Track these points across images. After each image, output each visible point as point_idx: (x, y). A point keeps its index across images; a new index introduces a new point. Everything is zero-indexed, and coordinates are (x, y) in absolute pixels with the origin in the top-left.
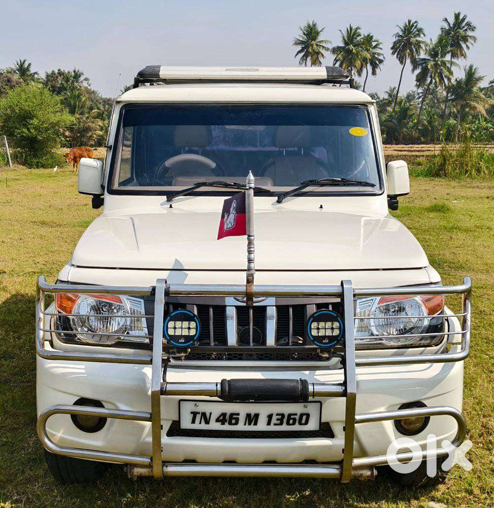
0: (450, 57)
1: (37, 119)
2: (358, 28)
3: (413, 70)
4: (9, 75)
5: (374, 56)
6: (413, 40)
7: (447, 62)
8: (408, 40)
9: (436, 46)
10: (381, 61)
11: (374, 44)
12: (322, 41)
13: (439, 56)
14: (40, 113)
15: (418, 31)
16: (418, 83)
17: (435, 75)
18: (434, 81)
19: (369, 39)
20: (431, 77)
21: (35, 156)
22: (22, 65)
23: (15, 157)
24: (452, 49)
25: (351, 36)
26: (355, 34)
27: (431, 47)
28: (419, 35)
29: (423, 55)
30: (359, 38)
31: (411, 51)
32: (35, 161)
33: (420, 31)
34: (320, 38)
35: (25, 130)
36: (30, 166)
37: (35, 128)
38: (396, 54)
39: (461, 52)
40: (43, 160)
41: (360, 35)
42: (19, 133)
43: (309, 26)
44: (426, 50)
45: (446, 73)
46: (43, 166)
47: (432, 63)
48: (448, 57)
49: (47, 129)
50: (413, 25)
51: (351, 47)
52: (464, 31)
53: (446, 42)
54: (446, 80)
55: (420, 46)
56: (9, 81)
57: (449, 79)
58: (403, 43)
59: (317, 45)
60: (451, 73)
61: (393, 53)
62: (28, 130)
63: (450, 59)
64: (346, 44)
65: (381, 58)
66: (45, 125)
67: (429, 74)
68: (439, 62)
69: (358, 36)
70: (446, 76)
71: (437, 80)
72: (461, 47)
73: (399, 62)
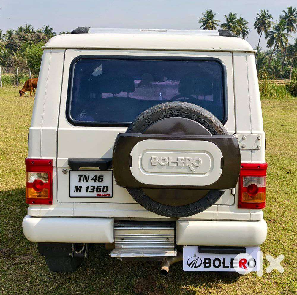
0: (287, 31)
2: (235, 14)
3: (266, 38)
4: (39, 34)
5: (244, 29)
6: (266, 21)
7: (285, 34)
8: (263, 21)
9: (279, 25)
10: (247, 32)
11: (244, 23)
12: (215, 21)
13: (281, 31)
15: (269, 16)
16: (269, 45)
17: (278, 41)
18: (277, 44)
19: (241, 20)
20: (276, 42)
22: (47, 28)
24: (288, 27)
25: (231, 18)
26: (233, 17)
27: (276, 25)
28: (269, 18)
29: (272, 30)
30: (236, 20)
31: (265, 27)
33: (270, 16)
34: (214, 19)
38: (257, 29)
39: (293, 29)
41: (236, 18)
42: (38, 68)
43: (208, 12)
44: (273, 27)
45: (284, 40)
47: (277, 34)
48: (286, 31)
50: (266, 13)
51: (231, 24)
52: (294, 17)
53: (284, 23)
54: (284, 44)
55: (270, 25)
56: (38, 37)
57: (286, 44)
58: (260, 23)
59: (212, 22)
60: (287, 40)
61: (255, 28)
63: (287, 33)
64: (229, 22)
65: (248, 30)
67: (275, 40)
68: (281, 34)
69: (235, 18)
70: (284, 42)
71: (279, 44)
72: (293, 26)
73: (258, 33)
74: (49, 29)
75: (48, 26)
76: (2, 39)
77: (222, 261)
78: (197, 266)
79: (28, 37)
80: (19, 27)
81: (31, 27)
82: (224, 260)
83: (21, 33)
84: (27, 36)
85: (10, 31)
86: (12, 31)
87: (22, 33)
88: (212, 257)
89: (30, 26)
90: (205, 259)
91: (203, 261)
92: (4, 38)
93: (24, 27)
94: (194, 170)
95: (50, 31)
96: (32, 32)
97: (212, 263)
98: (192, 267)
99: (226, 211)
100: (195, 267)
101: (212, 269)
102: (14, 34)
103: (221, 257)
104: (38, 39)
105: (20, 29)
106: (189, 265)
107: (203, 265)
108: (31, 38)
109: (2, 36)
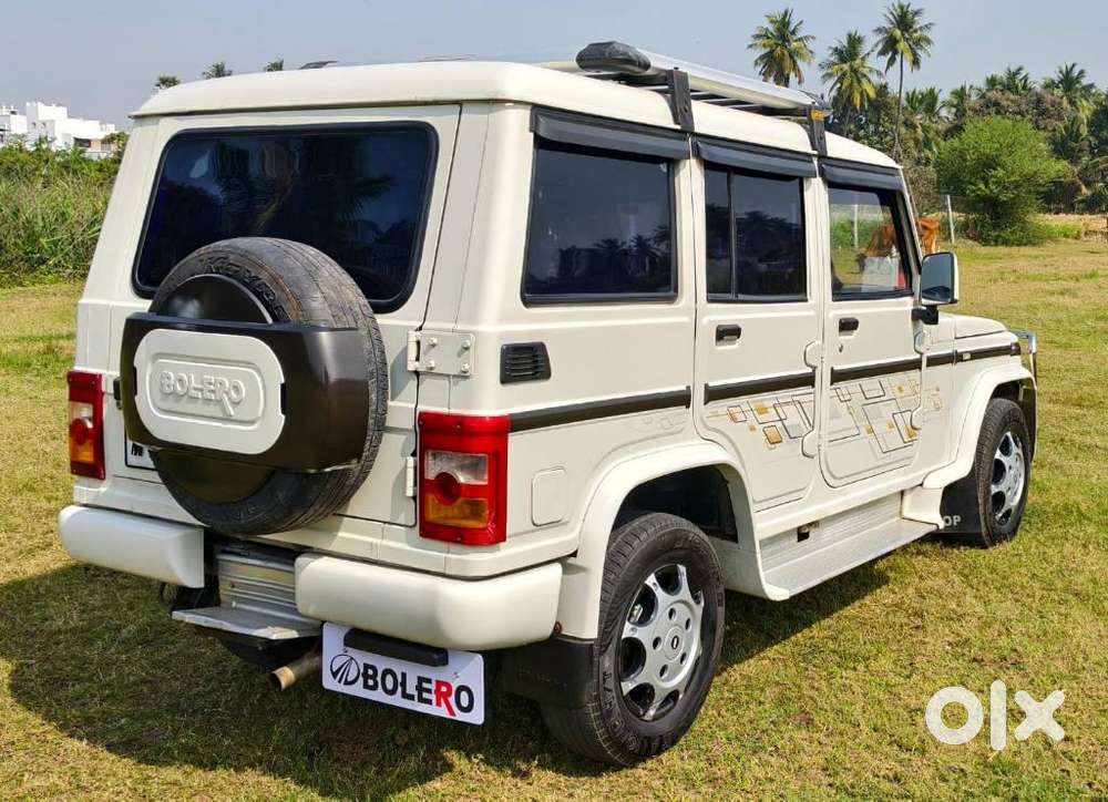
1: (1003, 168)
4: (1043, 91)
14: (1008, 160)
21: (996, 226)
22: (1068, 73)
23: (963, 229)
32: (994, 234)
35: (982, 186)
36: (986, 242)
37: (998, 183)
40: (1006, 234)
42: (974, 191)
46: (1006, 243)
49: (1017, 185)
56: (1040, 101)
62: (987, 185)
66: (1012, 179)
74: (1075, 73)
75: (1074, 65)
76: (937, 113)
77: (400, 680)
78: (349, 680)
79: (1009, 103)
80: (990, 77)
81: (1023, 73)
82: (404, 675)
83: (989, 94)
84: (1007, 99)
85: (963, 89)
86: (968, 88)
87: (994, 95)
88: (381, 663)
89: (1020, 69)
90: (367, 667)
91: (362, 671)
92: (944, 113)
93: (1001, 74)
94: (231, 411)
95: (1077, 80)
96: (1024, 87)
97: (379, 679)
98: (340, 682)
99: (398, 540)
100: (347, 683)
101: (378, 696)
102: (974, 98)
103: (399, 667)
104: (1037, 107)
105: (992, 82)
106: (335, 675)
107: (361, 679)
108: (1019, 106)
109: (939, 105)
